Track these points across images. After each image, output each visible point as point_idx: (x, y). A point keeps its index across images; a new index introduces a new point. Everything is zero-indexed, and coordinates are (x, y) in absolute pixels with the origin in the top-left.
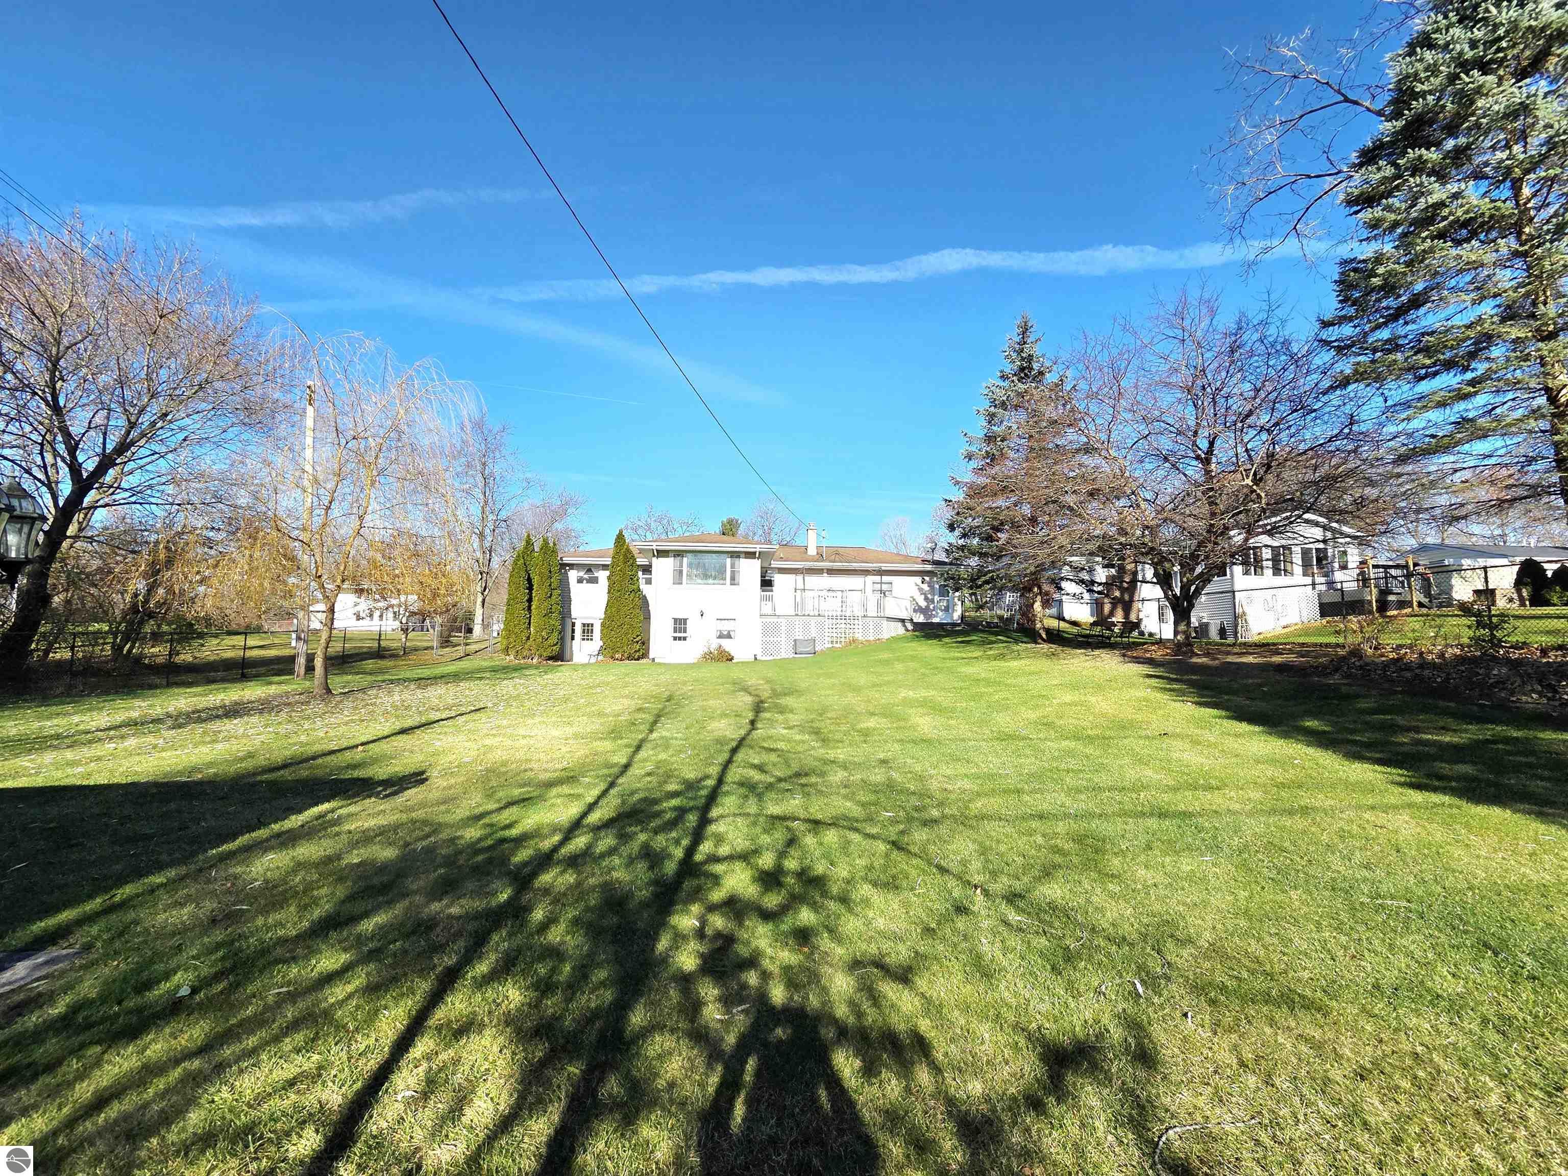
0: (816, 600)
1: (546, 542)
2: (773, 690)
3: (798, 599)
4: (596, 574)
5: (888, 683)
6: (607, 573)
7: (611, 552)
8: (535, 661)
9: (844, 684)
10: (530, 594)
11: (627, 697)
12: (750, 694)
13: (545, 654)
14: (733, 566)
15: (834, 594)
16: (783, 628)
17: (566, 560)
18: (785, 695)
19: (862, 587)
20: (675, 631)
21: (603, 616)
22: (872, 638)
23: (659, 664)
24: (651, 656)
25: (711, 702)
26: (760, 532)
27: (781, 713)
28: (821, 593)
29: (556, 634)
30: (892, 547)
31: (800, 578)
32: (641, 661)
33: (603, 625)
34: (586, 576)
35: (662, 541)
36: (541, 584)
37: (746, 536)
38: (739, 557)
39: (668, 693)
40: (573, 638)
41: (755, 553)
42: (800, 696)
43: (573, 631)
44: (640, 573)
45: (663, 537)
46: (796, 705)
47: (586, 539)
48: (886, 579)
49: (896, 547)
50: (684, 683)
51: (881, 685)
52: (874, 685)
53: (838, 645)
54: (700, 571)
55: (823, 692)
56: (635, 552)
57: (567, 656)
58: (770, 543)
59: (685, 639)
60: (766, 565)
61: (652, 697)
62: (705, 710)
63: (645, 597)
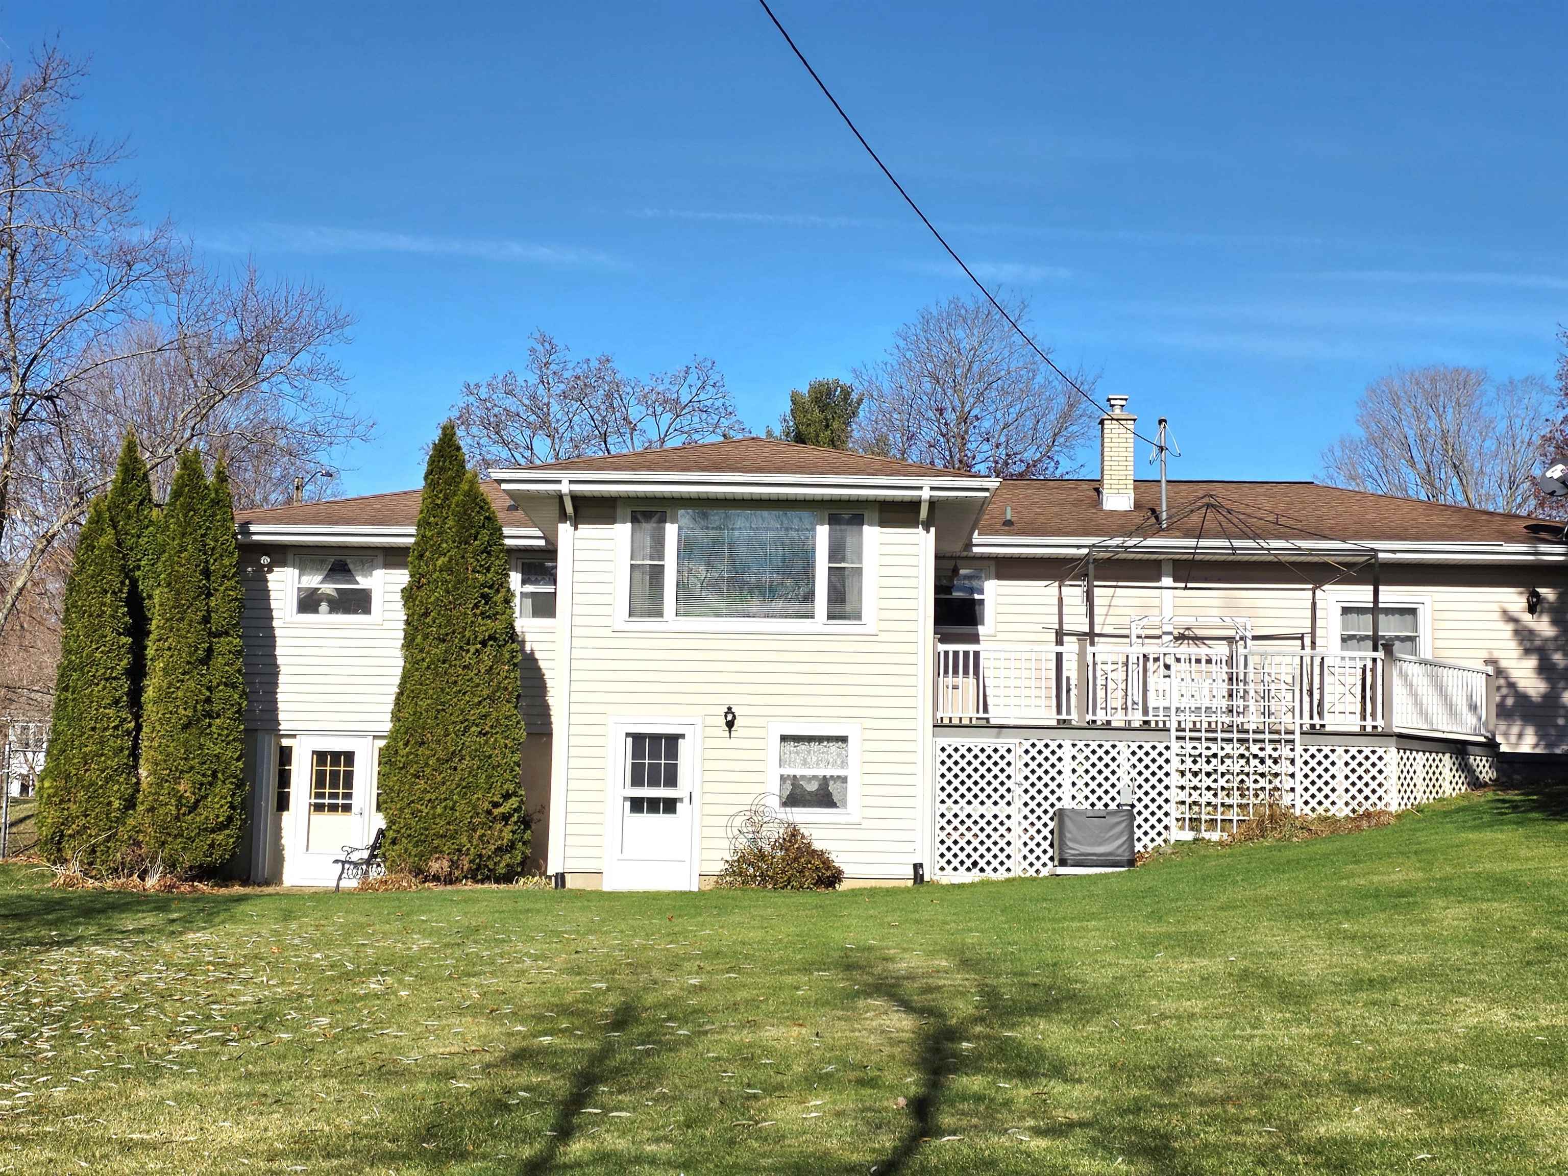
0: (1135, 672)
1: (191, 467)
2: (991, 996)
3: (1071, 669)
4: (363, 582)
5: (1410, 975)
6: (402, 577)
7: (416, 506)
8: (152, 882)
9: (1245, 975)
10: (138, 651)
11: (474, 1010)
12: (907, 1006)
13: (187, 859)
14: (836, 552)
15: (1202, 651)
16: (1017, 772)
17: (262, 532)
18: (1033, 1010)
19: (1304, 626)
20: (637, 781)
21: (386, 725)
22: (1341, 811)
23: (580, 894)
24: (554, 866)
25: (770, 1033)
26: (929, 432)
27: (1024, 1075)
28: (1152, 648)
29: (223, 789)
30: (1411, 477)
31: (1074, 593)
32: (523, 884)
33: (387, 758)
34: (329, 588)
35: (590, 465)
36: (178, 613)
37: (880, 445)
38: (858, 521)
39: (614, 999)
40: (283, 804)
41: (915, 505)
42: (1087, 1016)
43: (284, 779)
44: (515, 579)
45: (593, 451)
46: (1072, 1050)
47: (325, 458)
48: (1392, 595)
49: (1428, 477)
50: (673, 966)
51: (1384, 984)
52: (1361, 983)
53: (1215, 836)
54: (724, 569)
55: (1169, 1006)
56: (498, 504)
57: (264, 866)
58: (965, 468)
59: (670, 806)
60: (955, 548)
61: (564, 1010)
62: (749, 1061)
63: (531, 660)
